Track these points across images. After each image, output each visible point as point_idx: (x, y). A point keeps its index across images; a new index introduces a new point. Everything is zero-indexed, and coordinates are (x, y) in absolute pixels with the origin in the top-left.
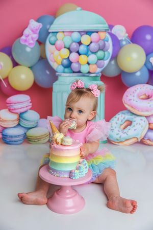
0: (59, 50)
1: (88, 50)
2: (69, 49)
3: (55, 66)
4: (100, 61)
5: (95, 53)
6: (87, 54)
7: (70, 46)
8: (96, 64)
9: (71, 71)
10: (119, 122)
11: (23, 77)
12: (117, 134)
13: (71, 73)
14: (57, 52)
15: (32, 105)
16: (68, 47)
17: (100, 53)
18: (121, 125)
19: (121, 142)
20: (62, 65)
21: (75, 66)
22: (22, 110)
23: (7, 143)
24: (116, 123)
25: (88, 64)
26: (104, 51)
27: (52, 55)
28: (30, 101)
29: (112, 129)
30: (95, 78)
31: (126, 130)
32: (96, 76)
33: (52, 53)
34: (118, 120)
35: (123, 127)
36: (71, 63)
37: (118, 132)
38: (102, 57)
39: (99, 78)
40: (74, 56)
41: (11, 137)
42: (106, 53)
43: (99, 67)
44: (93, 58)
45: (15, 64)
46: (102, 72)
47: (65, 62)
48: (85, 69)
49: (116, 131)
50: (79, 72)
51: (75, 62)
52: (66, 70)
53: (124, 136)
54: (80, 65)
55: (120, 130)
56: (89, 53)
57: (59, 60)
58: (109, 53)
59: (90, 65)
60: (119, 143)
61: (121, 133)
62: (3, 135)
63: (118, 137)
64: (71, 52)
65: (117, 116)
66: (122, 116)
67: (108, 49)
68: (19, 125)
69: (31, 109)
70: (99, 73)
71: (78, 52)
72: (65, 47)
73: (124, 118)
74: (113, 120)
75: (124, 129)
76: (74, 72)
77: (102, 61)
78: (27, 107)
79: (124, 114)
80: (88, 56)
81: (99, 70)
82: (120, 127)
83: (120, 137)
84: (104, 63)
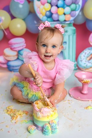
0: (43, 4)
1: (64, 4)
2: (50, 3)
3: (41, 16)
4: (73, 12)
5: (69, 6)
6: (63, 7)
7: (51, 1)
8: (70, 14)
9: (52, 20)
10: (86, 55)
11: (19, 26)
12: (85, 64)
13: (52, 21)
14: (42, 7)
15: (26, 45)
16: (50, 2)
17: (73, 6)
18: (87, 57)
19: (87, 69)
20: (46, 15)
21: (55, 16)
22: (20, 49)
23: (11, 71)
24: (84, 56)
25: (64, 14)
26: (76, 4)
27: (39, 9)
28: (25, 42)
29: (81, 60)
30: (69, 25)
31: (90, 61)
32: (70, 23)
33: (39, 7)
34: (85, 54)
35: (88, 59)
36: (52, 14)
37: (85, 62)
38: (74, 8)
39: (72, 25)
40: (54, 9)
41: (13, 66)
42: (77, 5)
43: (72, 16)
44: (67, 10)
45: (13, 17)
46: (74, 20)
47: (48, 13)
48: (62, 18)
49: (84, 61)
50: (58, 20)
51: (55, 14)
52: (49, 19)
53: (89, 65)
54: (58, 15)
55: (87, 61)
56: (65, 6)
57: (44, 12)
58: (79, 5)
59: (66, 16)
60: (85, 69)
61: (87, 63)
62: (8, 65)
63: (85, 65)
64: (52, 6)
65: (85, 51)
66: (88, 51)
67: (79, 2)
68: (18, 59)
69: (26, 48)
70: (72, 21)
71: (57, 6)
72: (48, 3)
73: (90, 53)
74: (82, 54)
75: (90, 60)
76: (54, 21)
77: (74, 12)
78: (22, 46)
79: (90, 49)
80: (64, 8)
81: (72, 19)
82: (86, 59)
83: (87, 65)
84: (76, 13)
